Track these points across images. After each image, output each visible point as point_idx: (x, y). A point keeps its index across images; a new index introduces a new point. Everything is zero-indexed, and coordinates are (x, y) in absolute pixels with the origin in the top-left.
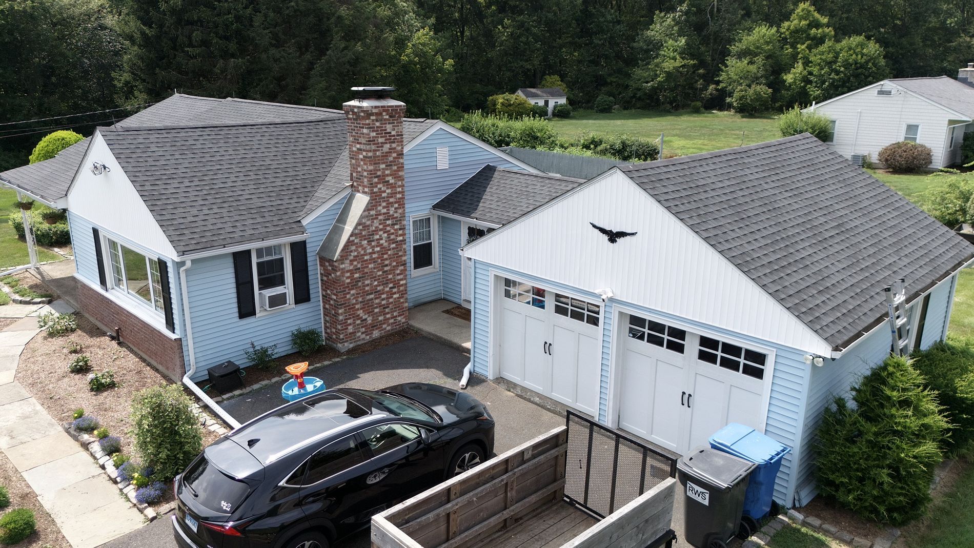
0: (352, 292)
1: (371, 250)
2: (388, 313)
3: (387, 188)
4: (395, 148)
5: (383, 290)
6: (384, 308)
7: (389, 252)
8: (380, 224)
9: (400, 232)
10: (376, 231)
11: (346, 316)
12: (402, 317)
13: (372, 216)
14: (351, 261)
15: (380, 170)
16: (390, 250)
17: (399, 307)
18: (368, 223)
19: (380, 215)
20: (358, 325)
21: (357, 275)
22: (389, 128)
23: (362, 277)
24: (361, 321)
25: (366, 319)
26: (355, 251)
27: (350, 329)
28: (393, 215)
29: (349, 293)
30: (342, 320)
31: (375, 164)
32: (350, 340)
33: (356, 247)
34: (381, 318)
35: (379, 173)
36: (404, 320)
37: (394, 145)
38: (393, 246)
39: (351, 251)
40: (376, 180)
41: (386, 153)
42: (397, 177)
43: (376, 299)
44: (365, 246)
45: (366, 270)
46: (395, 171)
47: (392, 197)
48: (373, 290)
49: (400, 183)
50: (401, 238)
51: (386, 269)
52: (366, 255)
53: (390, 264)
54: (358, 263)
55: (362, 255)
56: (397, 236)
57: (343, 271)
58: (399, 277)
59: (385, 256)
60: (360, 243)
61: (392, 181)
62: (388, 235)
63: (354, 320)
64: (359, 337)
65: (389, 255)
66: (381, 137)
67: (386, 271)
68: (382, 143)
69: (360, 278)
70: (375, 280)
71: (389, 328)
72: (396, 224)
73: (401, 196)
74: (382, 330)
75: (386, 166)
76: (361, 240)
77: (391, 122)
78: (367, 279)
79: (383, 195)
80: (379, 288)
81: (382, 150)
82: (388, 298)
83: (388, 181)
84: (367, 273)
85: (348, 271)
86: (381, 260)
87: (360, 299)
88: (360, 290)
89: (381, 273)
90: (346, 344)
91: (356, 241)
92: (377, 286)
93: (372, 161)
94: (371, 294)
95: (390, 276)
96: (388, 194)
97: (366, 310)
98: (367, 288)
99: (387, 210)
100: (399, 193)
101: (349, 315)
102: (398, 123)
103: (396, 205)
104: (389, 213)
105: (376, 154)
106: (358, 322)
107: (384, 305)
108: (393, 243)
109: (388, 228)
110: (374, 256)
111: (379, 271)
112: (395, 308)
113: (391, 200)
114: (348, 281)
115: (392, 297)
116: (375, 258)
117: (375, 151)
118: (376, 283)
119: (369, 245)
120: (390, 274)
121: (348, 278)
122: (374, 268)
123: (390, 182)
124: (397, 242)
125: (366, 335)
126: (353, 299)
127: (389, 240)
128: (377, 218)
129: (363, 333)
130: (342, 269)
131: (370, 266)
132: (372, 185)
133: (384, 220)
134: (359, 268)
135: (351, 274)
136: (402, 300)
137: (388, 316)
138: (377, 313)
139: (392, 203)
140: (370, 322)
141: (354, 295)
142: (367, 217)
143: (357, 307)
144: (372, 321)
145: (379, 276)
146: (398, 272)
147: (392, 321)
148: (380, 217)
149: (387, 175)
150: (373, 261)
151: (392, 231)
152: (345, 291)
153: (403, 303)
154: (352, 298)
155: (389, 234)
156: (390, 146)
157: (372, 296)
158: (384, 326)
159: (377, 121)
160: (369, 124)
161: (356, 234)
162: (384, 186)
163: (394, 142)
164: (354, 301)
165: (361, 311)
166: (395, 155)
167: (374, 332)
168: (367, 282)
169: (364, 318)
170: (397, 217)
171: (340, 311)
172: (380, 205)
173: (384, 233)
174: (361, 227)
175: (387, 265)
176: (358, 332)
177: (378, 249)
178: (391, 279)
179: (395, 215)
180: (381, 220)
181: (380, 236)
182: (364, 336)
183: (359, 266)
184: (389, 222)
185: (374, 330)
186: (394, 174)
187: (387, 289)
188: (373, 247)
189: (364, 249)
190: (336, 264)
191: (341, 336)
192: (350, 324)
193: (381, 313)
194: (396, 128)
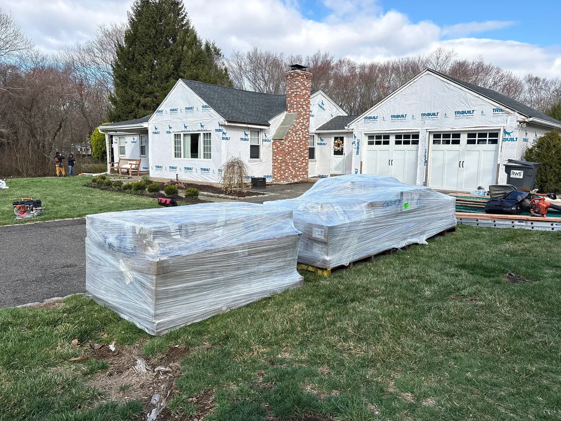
0: (288, 156)
1: (296, 139)
3: (304, 111)
6: (299, 169)
8: (300, 127)
9: (307, 133)
10: (299, 130)
12: (306, 175)
13: (298, 122)
14: (288, 141)
16: (303, 141)
17: (305, 170)
18: (296, 125)
21: (290, 149)
22: (306, 83)
23: (292, 151)
25: (292, 172)
26: (291, 137)
27: (287, 175)
31: (300, 98)
34: (298, 173)
35: (301, 103)
36: (306, 177)
37: (307, 92)
38: (304, 139)
39: (289, 137)
40: (299, 106)
41: (304, 94)
42: (307, 107)
43: (297, 163)
45: (294, 148)
46: (307, 103)
49: (308, 110)
50: (308, 136)
51: (301, 149)
52: (294, 140)
54: (291, 143)
56: (306, 135)
58: (306, 155)
59: (301, 143)
60: (292, 134)
61: (305, 108)
63: (288, 171)
64: (289, 179)
65: (303, 143)
66: (303, 87)
68: (303, 89)
70: (297, 154)
71: (301, 179)
72: (306, 129)
73: (308, 116)
75: (304, 100)
77: (307, 81)
78: (294, 152)
79: (302, 114)
80: (298, 158)
81: (303, 92)
82: (301, 164)
85: (287, 146)
86: (300, 145)
87: (291, 161)
88: (291, 157)
89: (299, 151)
90: (285, 181)
91: (291, 132)
92: (297, 157)
95: (302, 154)
96: (304, 114)
97: (293, 167)
99: (303, 121)
100: (308, 114)
101: (286, 168)
103: (306, 120)
104: (304, 123)
105: (300, 94)
106: (290, 172)
107: (299, 167)
110: (297, 142)
112: (303, 170)
113: (305, 117)
114: (287, 151)
121: (287, 149)
122: (297, 148)
124: (306, 138)
125: (292, 180)
126: (288, 160)
127: (303, 136)
129: (291, 178)
130: (285, 144)
131: (295, 146)
132: (298, 108)
137: (301, 173)
139: (305, 118)
141: (288, 158)
142: (296, 122)
143: (290, 164)
144: (295, 173)
146: (305, 152)
147: (302, 176)
148: (300, 124)
149: (304, 105)
150: (297, 144)
152: (286, 155)
155: (303, 133)
157: (295, 161)
158: (299, 178)
159: (302, 78)
160: (299, 79)
161: (291, 129)
162: (302, 109)
163: (307, 90)
165: (291, 167)
166: (307, 96)
167: (295, 179)
170: (306, 126)
171: (284, 164)
172: (300, 118)
174: (293, 126)
175: (301, 148)
176: (289, 177)
181: (300, 133)
183: (291, 145)
184: (303, 127)
186: (306, 105)
187: (301, 160)
188: (297, 137)
189: (293, 137)
190: (283, 141)
191: (283, 177)
192: (286, 172)
193: (298, 171)
194: (308, 84)
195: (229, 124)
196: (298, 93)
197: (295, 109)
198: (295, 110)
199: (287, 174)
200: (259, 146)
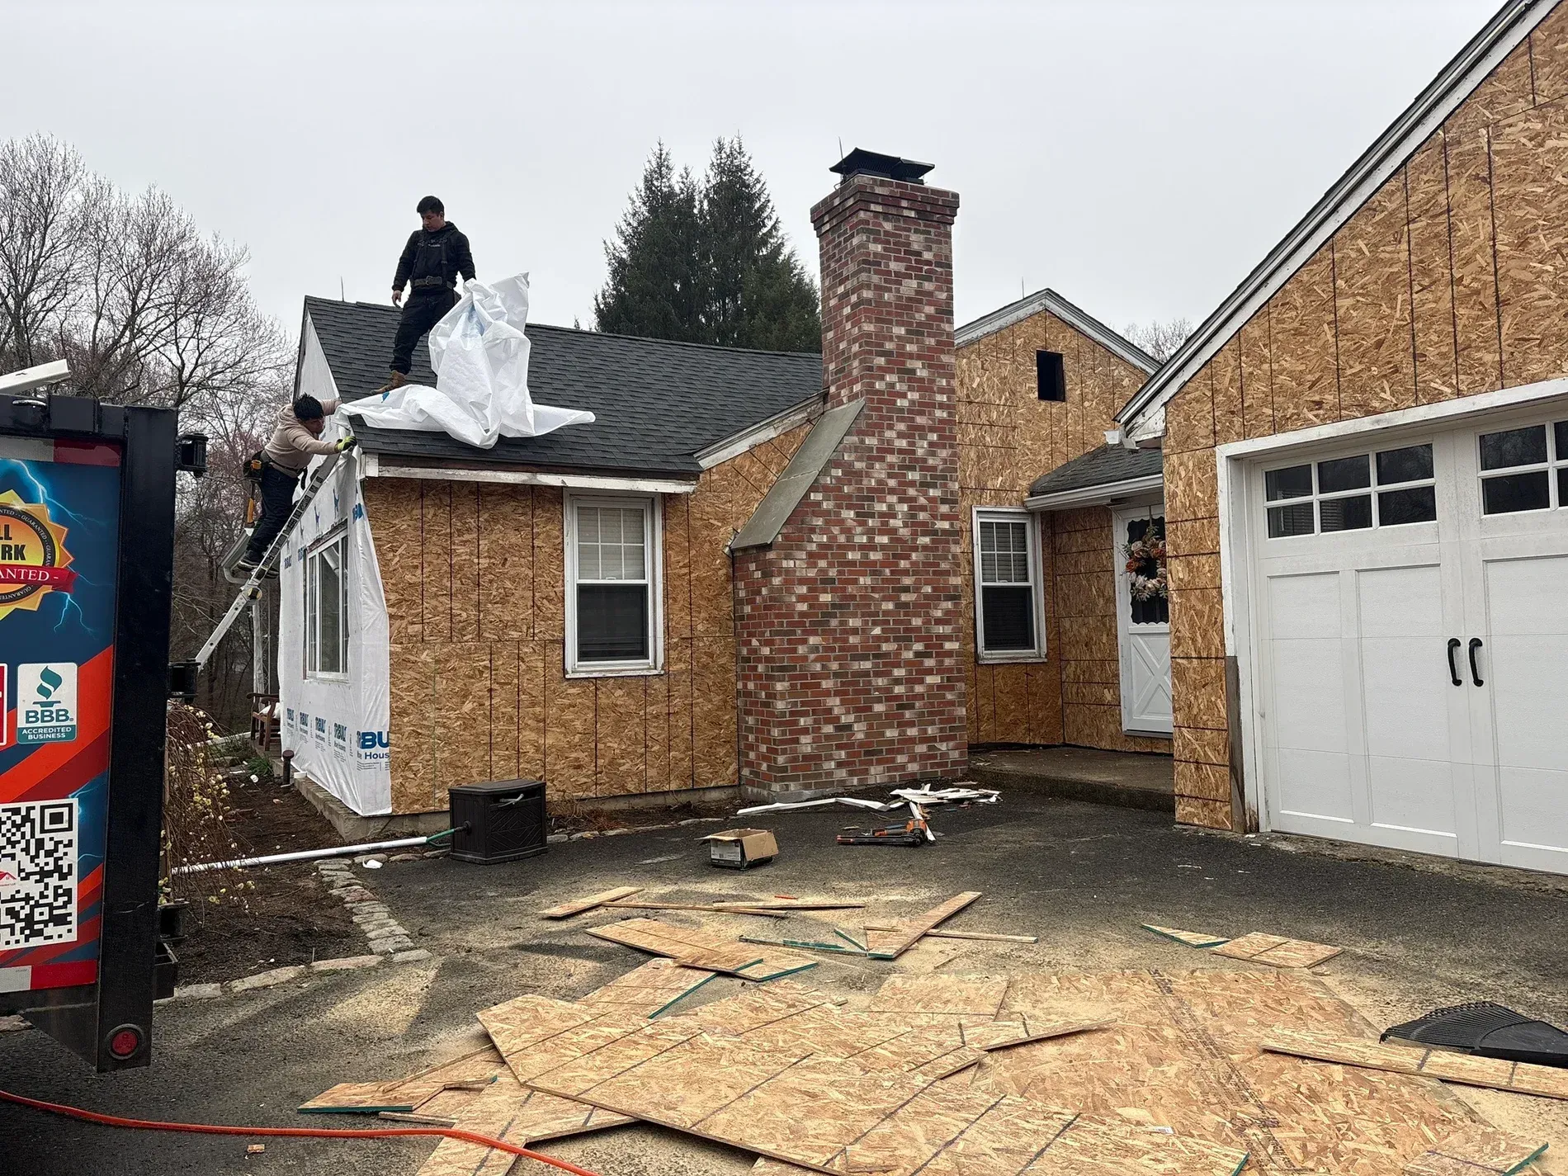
0: (813, 640)
1: (864, 539)
2: (911, 724)
3: (911, 389)
4: (930, 294)
5: (898, 653)
6: (901, 707)
7: (914, 556)
8: (890, 476)
9: (944, 509)
10: (880, 491)
11: (795, 704)
12: (951, 744)
13: (870, 449)
14: (811, 555)
15: (891, 339)
16: (915, 549)
17: (942, 713)
18: (859, 465)
19: (891, 451)
20: (828, 737)
21: (825, 598)
22: (916, 241)
23: (840, 606)
24: (838, 728)
25: (849, 727)
26: (823, 531)
27: (806, 744)
28: (925, 461)
29: (804, 642)
30: (783, 714)
31: (879, 320)
32: (805, 777)
33: (827, 522)
34: (891, 733)
35: (889, 346)
36: (955, 755)
37: (928, 286)
38: (926, 541)
39: (813, 530)
40: (881, 361)
41: (909, 299)
42: (937, 367)
43: (878, 674)
44: (850, 523)
45: (850, 589)
46: (930, 349)
47: (922, 413)
48: (869, 648)
49: (944, 382)
50: (946, 525)
51: (904, 597)
52: (853, 548)
53: (917, 590)
54: (831, 565)
55: (840, 547)
56: (934, 517)
57: (790, 579)
58: (941, 629)
59: (903, 564)
60: (838, 514)
61: (922, 373)
62: (910, 508)
63: (815, 721)
64: (830, 774)
65: (913, 564)
66: (897, 259)
67: (906, 605)
68: (897, 274)
69: (834, 606)
70: (875, 623)
72: (934, 486)
73: (945, 415)
74: (896, 769)
75: (908, 331)
76: (839, 506)
77: (922, 228)
78: (854, 615)
79: (899, 402)
80: (885, 647)
81: (898, 291)
82: (910, 681)
83: (913, 371)
84: (853, 597)
85: (802, 581)
86: (892, 572)
87: (835, 667)
88: (835, 640)
89: (890, 606)
90: (793, 787)
91: (825, 505)
92: (877, 638)
93: (872, 311)
94: (865, 658)
95: (917, 622)
96: (912, 402)
97: (852, 701)
98: (853, 640)
99: (909, 444)
100: (942, 406)
101: (803, 704)
102: (939, 234)
103: (934, 437)
104: (914, 452)
105: (882, 296)
106: (829, 729)
107: (898, 697)
108: (924, 534)
109: (912, 492)
110: (874, 556)
111: (886, 599)
112: (931, 713)
113: (920, 420)
114: (803, 607)
115: (921, 682)
116: (874, 563)
117: (878, 288)
118: (877, 631)
119: (863, 524)
120: (917, 615)
121: (802, 599)
122: (874, 590)
123: (919, 374)
124: (934, 532)
125: (851, 774)
126: (816, 660)
127: (911, 520)
128: (882, 459)
129: (840, 765)
130: (788, 571)
131: (862, 580)
132: (870, 372)
133: (900, 468)
134: (832, 581)
135: (809, 590)
136: (949, 696)
137: (912, 732)
138: (879, 715)
139: (921, 428)
140: (860, 736)
141: (815, 649)
142: (856, 449)
143: (826, 684)
144: (867, 735)
145: (886, 613)
146: (939, 614)
147: (921, 749)
148: (890, 458)
149: (911, 356)
150: (872, 568)
151: (922, 501)
152: (794, 633)
153: (952, 703)
154: (812, 656)
155: (915, 509)
156: (920, 285)
157: (867, 665)
158: (901, 759)
159: (886, 216)
160: (867, 222)
161: (826, 489)
162: (901, 380)
163: (929, 279)
164: (818, 667)
165: (837, 701)
166: (930, 310)
167: (873, 770)
168: (853, 622)
169: (843, 720)
170: (934, 468)
171: (779, 686)
172: (891, 427)
173: (901, 501)
174: (839, 473)
175: (906, 589)
176: (829, 758)
177: (885, 540)
178: (918, 629)
179: (931, 462)
180: (891, 466)
181: (891, 506)
182: (842, 774)
183: (833, 573)
184: (912, 476)
185: (871, 763)
186: (929, 357)
187: (909, 655)
188: (870, 532)
189: (848, 531)
190: (771, 555)
191: (781, 760)
192: (805, 731)
193: (891, 719)
194: (934, 246)
195: (392, 472)
196: (867, 294)
197: (856, 381)
198: (857, 388)
199: (805, 739)
200: (645, 587)
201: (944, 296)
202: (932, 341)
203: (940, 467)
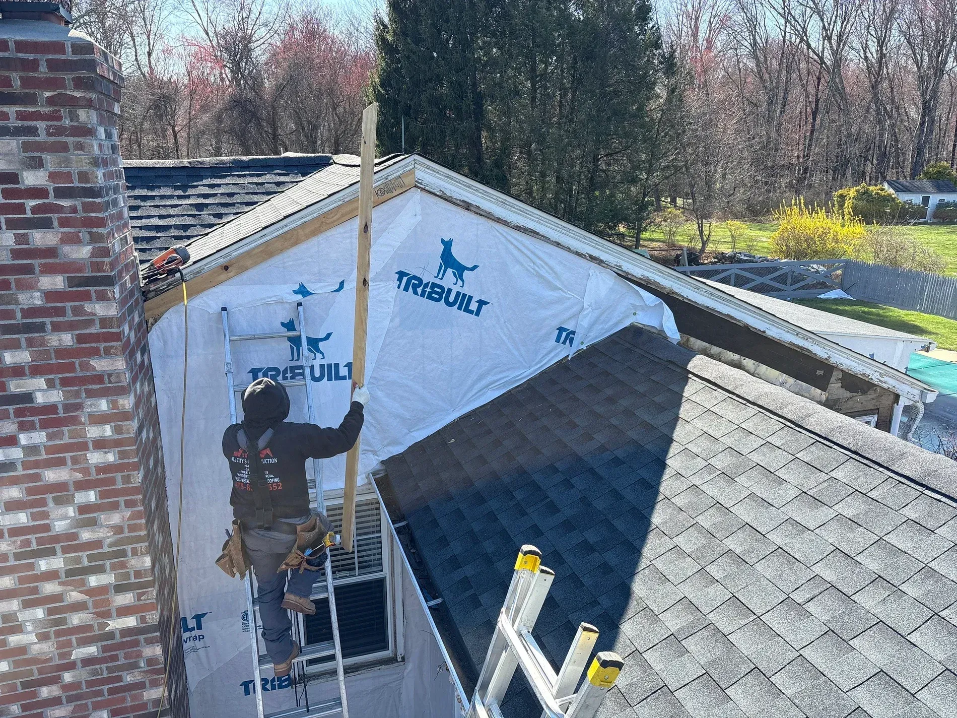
3: (24, 427)
4: (51, 252)
7: (68, 677)
42: (82, 381)
49: (103, 405)
56: (107, 615)
61: (48, 397)
65: (66, 687)
73: (111, 458)
96: (31, 449)
100: (101, 444)
102: (60, 131)
109: (50, 588)
123: (40, 399)
149: (18, 371)
151: (75, 596)
156: (20, 239)
163: (46, 224)
166: (58, 282)
173: (27, 605)
179: (86, 535)
194: (48, 158)
201: (83, 252)
202: (67, 339)
203: (109, 541)
